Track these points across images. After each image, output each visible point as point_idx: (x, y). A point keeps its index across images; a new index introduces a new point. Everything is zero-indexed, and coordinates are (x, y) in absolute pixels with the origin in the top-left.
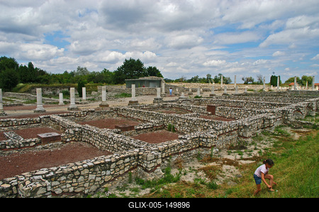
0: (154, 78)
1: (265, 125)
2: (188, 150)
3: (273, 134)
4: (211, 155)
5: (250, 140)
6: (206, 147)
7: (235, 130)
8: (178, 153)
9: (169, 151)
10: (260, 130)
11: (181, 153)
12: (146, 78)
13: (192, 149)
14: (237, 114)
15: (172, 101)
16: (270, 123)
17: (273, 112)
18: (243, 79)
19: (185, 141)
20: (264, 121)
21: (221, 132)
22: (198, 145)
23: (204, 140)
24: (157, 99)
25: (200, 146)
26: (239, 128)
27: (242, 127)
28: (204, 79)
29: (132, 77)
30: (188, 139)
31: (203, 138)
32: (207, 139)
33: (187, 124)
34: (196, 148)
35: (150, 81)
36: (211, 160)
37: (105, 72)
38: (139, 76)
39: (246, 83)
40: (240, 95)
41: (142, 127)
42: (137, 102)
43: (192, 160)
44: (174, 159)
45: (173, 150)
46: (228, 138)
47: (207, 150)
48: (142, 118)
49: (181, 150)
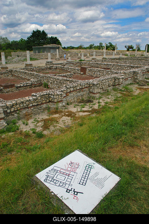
0: (54, 45)
1: (115, 84)
2: (37, 105)
3: (121, 90)
4: (57, 109)
5: (97, 96)
6: (53, 102)
7: (86, 87)
8: (28, 108)
9: (18, 106)
10: (111, 87)
11: (31, 107)
12: (48, 46)
13: (42, 104)
14: (101, 74)
15: (58, 64)
16: (119, 82)
17: (125, 73)
18: (126, 47)
19: (34, 97)
20: (115, 80)
21: (72, 89)
22: (48, 101)
23: (52, 96)
24: (48, 62)
25: (50, 101)
26: (89, 86)
27: (92, 85)
28: (98, 46)
29: (39, 44)
30: (38, 96)
31: (52, 95)
32: (54, 95)
33: (56, 82)
34: (46, 103)
35: (51, 48)
36: (56, 112)
37: (21, 41)
38: (44, 44)
39: (128, 50)
40: (114, 59)
41: (22, 85)
42: (31, 64)
43: (42, 112)
44: (24, 112)
45: (22, 105)
46: (79, 94)
47: (54, 104)
48: (28, 77)
49: (31, 105)
